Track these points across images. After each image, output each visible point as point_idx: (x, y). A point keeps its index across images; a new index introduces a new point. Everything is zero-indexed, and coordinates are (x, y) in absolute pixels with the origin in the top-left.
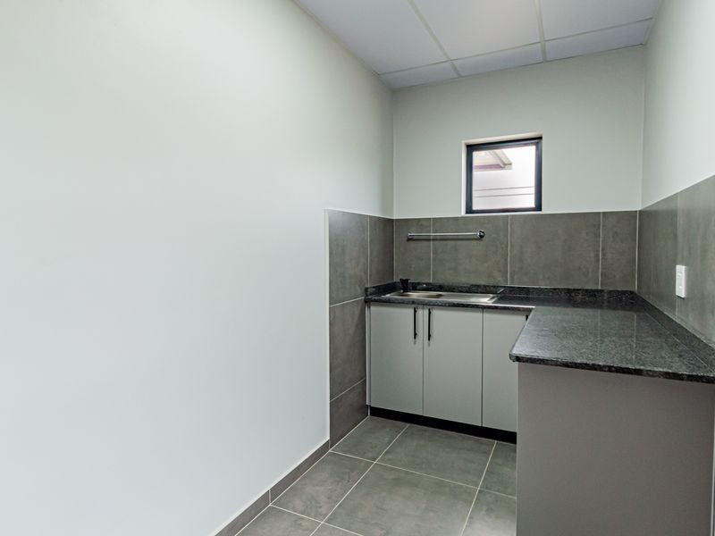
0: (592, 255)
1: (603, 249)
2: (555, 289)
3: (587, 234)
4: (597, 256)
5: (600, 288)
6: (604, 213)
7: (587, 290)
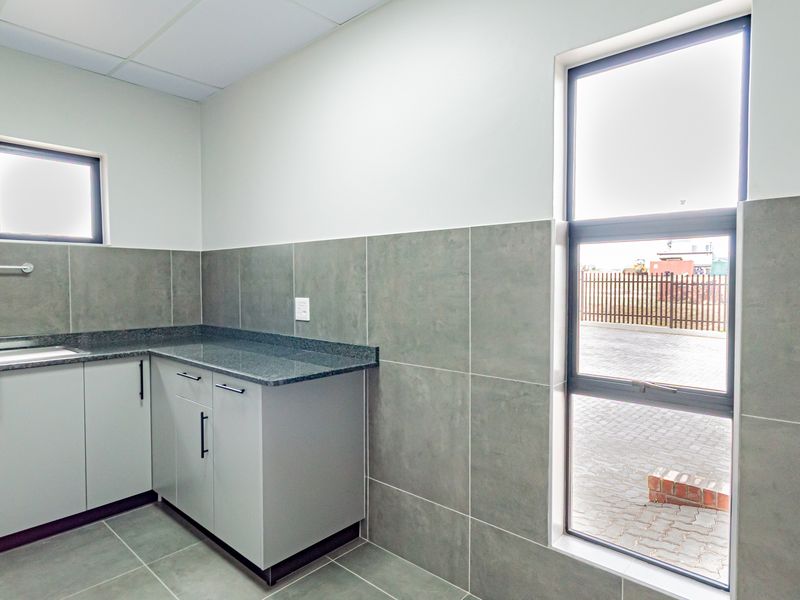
0: (164, 292)
1: (174, 287)
2: (130, 331)
3: (159, 271)
4: (169, 293)
5: (172, 325)
6: (173, 252)
7: (162, 329)
